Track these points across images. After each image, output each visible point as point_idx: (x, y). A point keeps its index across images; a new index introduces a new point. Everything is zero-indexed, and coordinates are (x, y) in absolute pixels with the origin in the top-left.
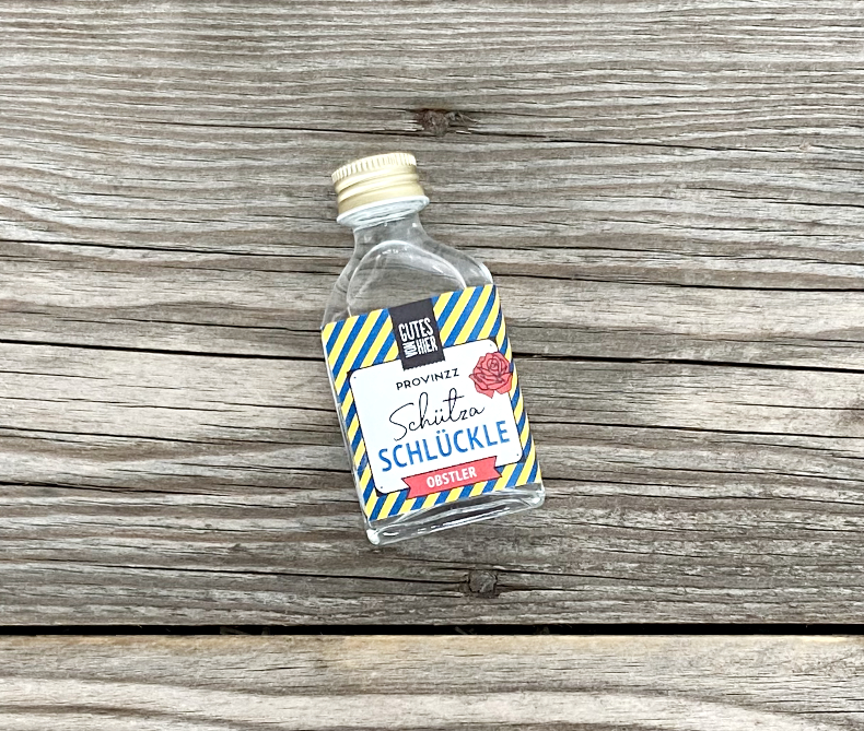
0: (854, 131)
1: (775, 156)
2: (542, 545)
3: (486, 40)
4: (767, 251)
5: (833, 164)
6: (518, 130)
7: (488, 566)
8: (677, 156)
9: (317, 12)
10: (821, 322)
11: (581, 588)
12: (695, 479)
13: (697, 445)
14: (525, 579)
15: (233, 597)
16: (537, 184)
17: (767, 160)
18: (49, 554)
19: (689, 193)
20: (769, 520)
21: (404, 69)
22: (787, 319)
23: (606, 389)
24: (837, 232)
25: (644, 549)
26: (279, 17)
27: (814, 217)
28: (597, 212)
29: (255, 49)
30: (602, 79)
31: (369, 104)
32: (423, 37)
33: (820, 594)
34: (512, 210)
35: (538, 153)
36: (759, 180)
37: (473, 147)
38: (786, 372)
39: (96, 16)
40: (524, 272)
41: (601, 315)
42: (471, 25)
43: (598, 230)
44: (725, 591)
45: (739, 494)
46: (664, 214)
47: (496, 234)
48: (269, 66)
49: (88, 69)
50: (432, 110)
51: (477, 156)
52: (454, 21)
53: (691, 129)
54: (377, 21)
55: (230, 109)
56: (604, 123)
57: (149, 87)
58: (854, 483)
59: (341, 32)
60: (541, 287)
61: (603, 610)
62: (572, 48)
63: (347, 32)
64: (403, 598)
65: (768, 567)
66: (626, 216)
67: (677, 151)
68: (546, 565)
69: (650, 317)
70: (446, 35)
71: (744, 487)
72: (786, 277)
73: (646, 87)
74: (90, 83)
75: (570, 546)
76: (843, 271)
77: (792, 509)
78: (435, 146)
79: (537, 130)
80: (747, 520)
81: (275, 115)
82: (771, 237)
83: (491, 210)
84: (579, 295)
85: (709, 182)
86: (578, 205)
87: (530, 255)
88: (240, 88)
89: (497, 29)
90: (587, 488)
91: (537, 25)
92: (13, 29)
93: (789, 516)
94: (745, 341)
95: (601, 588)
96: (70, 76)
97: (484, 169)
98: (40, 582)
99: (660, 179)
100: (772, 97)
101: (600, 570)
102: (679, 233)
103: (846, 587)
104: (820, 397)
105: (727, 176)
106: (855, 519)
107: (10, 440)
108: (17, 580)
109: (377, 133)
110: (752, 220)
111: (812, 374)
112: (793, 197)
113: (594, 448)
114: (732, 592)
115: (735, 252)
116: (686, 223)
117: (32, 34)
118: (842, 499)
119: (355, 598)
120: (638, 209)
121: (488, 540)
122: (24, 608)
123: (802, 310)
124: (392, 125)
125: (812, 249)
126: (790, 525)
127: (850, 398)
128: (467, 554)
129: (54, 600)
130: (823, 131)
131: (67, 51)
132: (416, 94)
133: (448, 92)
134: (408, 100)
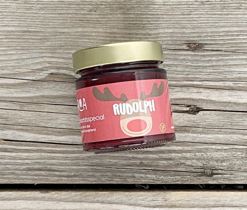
2: (224, 162)
3: (206, 25)
6: (215, 49)
7: (210, 168)
9: (160, 17)
11: (235, 174)
14: (220, 172)
15: (141, 176)
16: (221, 63)
18: (90, 164)
21: (184, 32)
23: (241, 120)
26: (150, 18)
28: (237, 71)
29: (143, 27)
30: (238, 35)
31: (174, 42)
32: (189, 24)
34: (215, 71)
35: (221, 55)
37: (203, 54)
39: (101, 18)
40: (218, 88)
41: (239, 100)
42: (202, 20)
43: (238, 76)
47: (210, 77)
48: (147, 31)
49: (98, 32)
50: (191, 43)
51: (204, 56)
52: (197, 19)
54: (176, 19)
56: (239, 47)
57: (115, 37)
59: (167, 22)
60: (222, 92)
61: (241, 180)
62: (229, 27)
63: (168, 22)
64: (187, 176)
68: (225, 168)
70: (195, 23)
74: (99, 36)
75: (232, 163)
78: (193, 53)
79: (220, 49)
83: (208, 71)
84: (233, 94)
86: (232, 69)
87: (219, 83)
88: (140, 37)
89: (209, 22)
90: (236, 147)
91: (220, 20)
92: (78, 21)
95: (241, 174)
96: (94, 34)
97: (207, 59)
98: (88, 172)
101: (240, 169)
108: (81, 171)
109: (177, 49)
113: (238, 136)
117: (83, 23)
119: (174, 176)
121: (210, 161)
122: (84, 179)
124: (181, 47)
128: (204, 165)
129: (92, 176)
131: (93, 27)
132: (187, 39)
133: (196, 39)
134: (185, 41)
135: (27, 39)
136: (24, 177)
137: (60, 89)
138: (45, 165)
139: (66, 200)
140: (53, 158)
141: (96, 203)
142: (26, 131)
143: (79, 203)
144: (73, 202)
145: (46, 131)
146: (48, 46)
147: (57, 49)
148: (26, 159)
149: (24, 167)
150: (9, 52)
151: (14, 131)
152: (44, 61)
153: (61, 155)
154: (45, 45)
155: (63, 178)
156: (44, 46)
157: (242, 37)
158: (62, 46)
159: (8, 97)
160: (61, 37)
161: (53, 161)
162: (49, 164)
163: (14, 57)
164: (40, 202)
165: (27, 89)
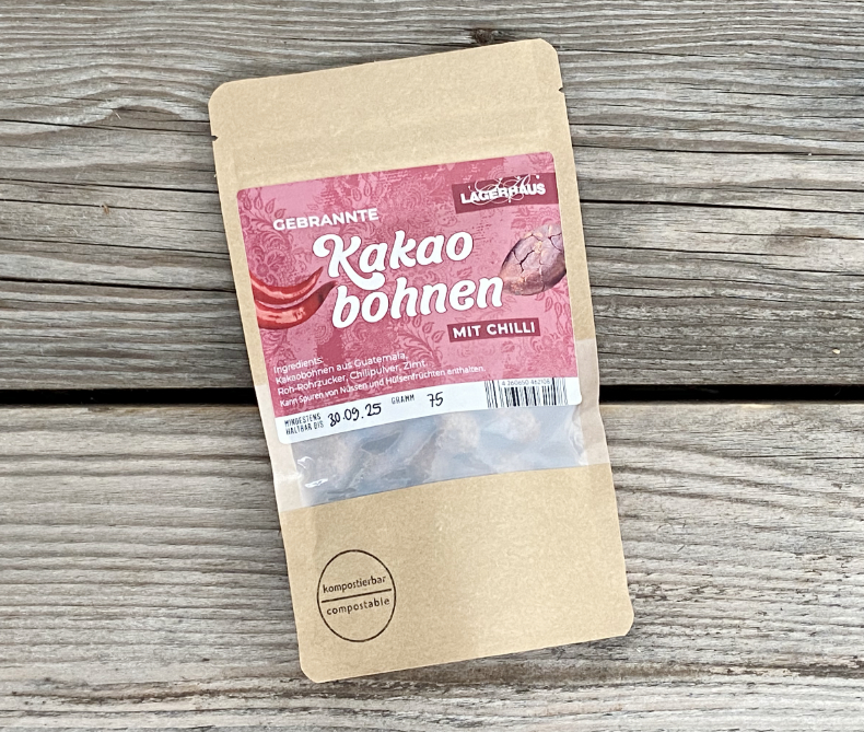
0: (775, 43)
1: (721, 60)
4: (717, 126)
5: (762, 66)
8: (653, 60)
10: (754, 175)
12: (666, 284)
13: (668, 261)
17: (715, 62)
18: (218, 338)
19: (661, 86)
20: (719, 312)
21: (462, 1)
22: (730, 173)
23: (604, 222)
24: (765, 112)
25: (632, 333)
27: (749, 102)
28: (598, 99)
30: (601, 7)
31: (438, 25)
33: (754, 363)
36: (710, 77)
38: (730, 210)
41: (601, 171)
43: (598, 112)
44: (688, 362)
45: (697, 295)
46: (644, 101)
50: (482, 29)
53: (662, 41)
55: (342, 29)
56: (603, 37)
57: (286, 14)
58: (778, 287)
65: (718, 346)
66: (618, 102)
67: (653, 57)
69: (636, 172)
71: (701, 290)
72: (731, 144)
73: (631, 12)
74: (245, 11)
76: (768, 139)
77: (735, 305)
80: (704, 313)
81: (373, 33)
82: (719, 116)
85: (676, 78)
86: (584, 95)
88: (349, 14)
93: (733, 309)
94: (700, 188)
98: (213, 357)
99: (642, 77)
100: (719, 19)
102: (655, 113)
103: (773, 358)
104: (753, 228)
105: (688, 74)
106: (778, 312)
107: (191, 259)
108: (195, 356)
110: (705, 104)
111: (748, 211)
112: (734, 89)
114: (693, 362)
115: (694, 126)
116: (660, 107)
118: (769, 297)
120: (626, 97)
122: (201, 375)
123: (741, 167)
124: (454, 39)
125: (746, 125)
126: (733, 316)
127: (774, 228)
129: (223, 369)
130: (754, 42)
132: (471, 18)
133: (493, 17)
134: (465, 22)
135: (58, 19)
136: (48, 371)
137: (143, 149)
138: (101, 341)
139: (154, 430)
140: (122, 325)
141: (230, 435)
142: (54, 254)
143: (187, 437)
144: (172, 433)
145: (106, 255)
146: (113, 39)
147: (136, 45)
148: (53, 326)
149: (48, 346)
150: (13, 55)
151: (24, 256)
152: (102, 75)
153: (143, 316)
154: (105, 37)
155: (148, 375)
156: (103, 39)
157: (611, 13)
158: (149, 38)
159: (9, 170)
160: (148, 13)
161: (123, 331)
162: (111, 340)
163: (25, 68)
164: (88, 433)
165: (57, 149)
